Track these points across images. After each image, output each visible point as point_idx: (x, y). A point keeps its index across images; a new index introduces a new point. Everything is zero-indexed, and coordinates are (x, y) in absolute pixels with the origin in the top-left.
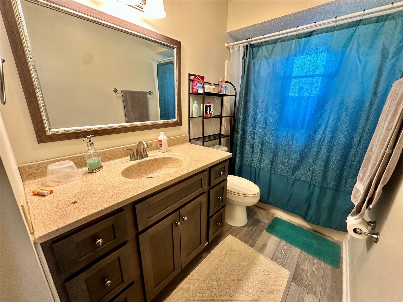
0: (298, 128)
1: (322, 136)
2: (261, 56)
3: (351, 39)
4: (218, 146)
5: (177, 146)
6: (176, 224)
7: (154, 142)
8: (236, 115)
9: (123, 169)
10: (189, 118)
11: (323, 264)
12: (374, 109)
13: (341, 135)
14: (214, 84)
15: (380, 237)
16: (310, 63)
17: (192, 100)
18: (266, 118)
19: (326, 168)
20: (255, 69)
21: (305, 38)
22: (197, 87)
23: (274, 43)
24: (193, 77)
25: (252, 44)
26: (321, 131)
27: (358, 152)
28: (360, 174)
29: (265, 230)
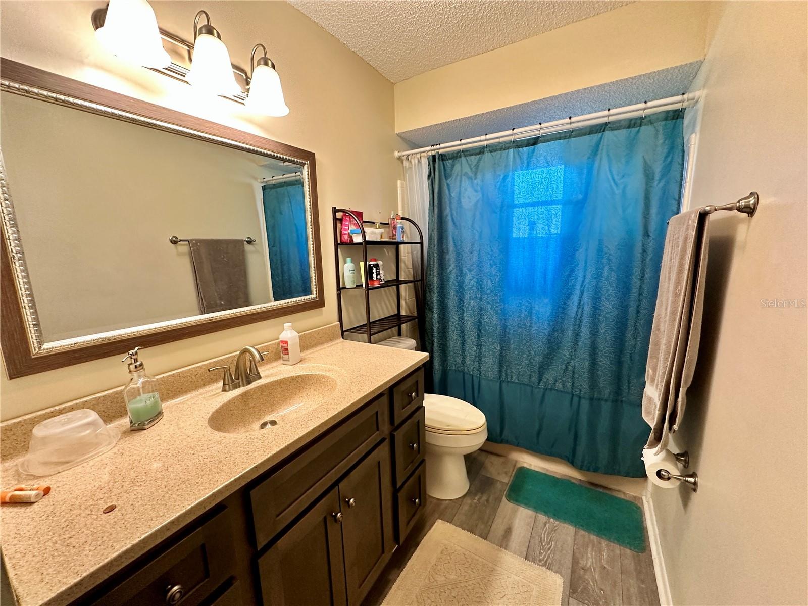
0: (537, 295)
1: (578, 308)
2: (459, 174)
3: (597, 150)
4: (396, 338)
5: (318, 348)
6: (333, 518)
7: (270, 344)
8: (426, 277)
9: (211, 413)
10: (337, 290)
11: (617, 549)
12: (649, 258)
13: (607, 304)
14: (381, 223)
15: (699, 480)
16: (542, 187)
17: (342, 254)
18: (481, 281)
19: (594, 364)
20: (452, 195)
21: (527, 148)
22: (349, 232)
23: (479, 154)
24: (342, 213)
25: (441, 155)
26: (575, 299)
27: (638, 330)
28: (648, 371)
29: (504, 498)
